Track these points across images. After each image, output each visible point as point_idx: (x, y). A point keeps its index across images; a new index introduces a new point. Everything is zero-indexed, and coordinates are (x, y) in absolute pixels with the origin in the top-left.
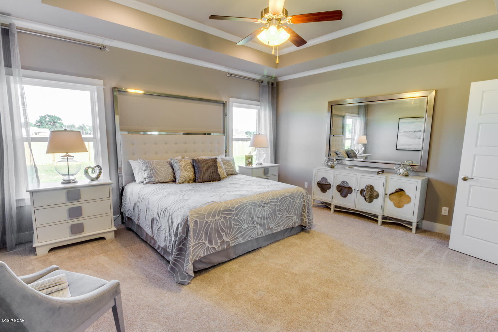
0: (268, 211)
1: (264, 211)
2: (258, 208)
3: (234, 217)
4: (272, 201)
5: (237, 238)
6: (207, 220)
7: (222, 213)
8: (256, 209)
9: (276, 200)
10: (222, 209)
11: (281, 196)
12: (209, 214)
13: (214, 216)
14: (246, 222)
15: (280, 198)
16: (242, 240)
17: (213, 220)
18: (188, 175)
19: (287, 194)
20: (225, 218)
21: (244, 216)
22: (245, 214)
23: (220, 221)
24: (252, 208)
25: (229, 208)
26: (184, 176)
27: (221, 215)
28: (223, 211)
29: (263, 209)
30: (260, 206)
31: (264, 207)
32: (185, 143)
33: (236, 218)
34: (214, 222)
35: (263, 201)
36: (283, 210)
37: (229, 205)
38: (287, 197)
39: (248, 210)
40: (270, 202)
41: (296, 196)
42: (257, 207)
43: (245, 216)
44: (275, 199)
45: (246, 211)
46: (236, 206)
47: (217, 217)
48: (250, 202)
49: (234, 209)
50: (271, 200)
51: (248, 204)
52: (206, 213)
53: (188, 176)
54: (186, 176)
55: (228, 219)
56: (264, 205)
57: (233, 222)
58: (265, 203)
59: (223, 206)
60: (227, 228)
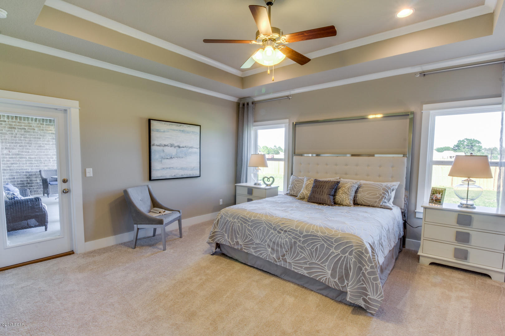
0: (284, 240)
1: (279, 237)
2: (272, 231)
3: (249, 227)
4: (292, 231)
5: (249, 247)
6: (229, 219)
7: (240, 219)
8: (270, 230)
9: (298, 233)
10: (241, 216)
11: (307, 232)
12: (231, 215)
13: (234, 218)
14: (258, 238)
15: (305, 233)
16: (254, 252)
17: (232, 221)
18: (306, 193)
19: (319, 234)
20: (241, 224)
21: (257, 231)
22: (258, 229)
23: (237, 225)
24: (267, 227)
25: (247, 218)
26: (303, 193)
27: (239, 220)
28: (241, 217)
29: (278, 234)
30: (275, 229)
31: (280, 233)
32: (346, 165)
33: (250, 228)
34: (233, 223)
35: (280, 226)
36: (308, 250)
37: (248, 216)
38: (318, 237)
39: (262, 227)
40: (289, 231)
41: (335, 242)
42: (272, 229)
43: (259, 232)
44: (297, 231)
45: (261, 227)
46: (253, 218)
47: (235, 220)
48: (266, 221)
49: (250, 221)
50: (291, 229)
51: (263, 222)
52: (230, 214)
53: (306, 195)
54: (305, 193)
55: (244, 226)
56: (280, 231)
57: (247, 231)
58: (282, 229)
59: (243, 214)
60: (242, 233)
